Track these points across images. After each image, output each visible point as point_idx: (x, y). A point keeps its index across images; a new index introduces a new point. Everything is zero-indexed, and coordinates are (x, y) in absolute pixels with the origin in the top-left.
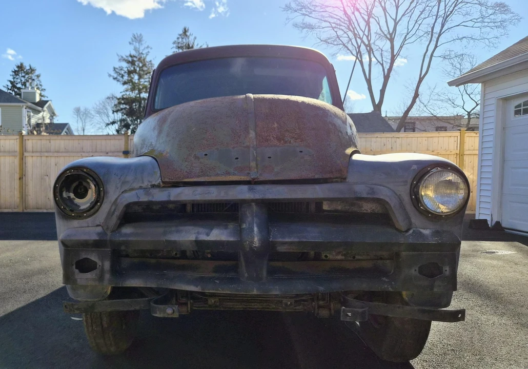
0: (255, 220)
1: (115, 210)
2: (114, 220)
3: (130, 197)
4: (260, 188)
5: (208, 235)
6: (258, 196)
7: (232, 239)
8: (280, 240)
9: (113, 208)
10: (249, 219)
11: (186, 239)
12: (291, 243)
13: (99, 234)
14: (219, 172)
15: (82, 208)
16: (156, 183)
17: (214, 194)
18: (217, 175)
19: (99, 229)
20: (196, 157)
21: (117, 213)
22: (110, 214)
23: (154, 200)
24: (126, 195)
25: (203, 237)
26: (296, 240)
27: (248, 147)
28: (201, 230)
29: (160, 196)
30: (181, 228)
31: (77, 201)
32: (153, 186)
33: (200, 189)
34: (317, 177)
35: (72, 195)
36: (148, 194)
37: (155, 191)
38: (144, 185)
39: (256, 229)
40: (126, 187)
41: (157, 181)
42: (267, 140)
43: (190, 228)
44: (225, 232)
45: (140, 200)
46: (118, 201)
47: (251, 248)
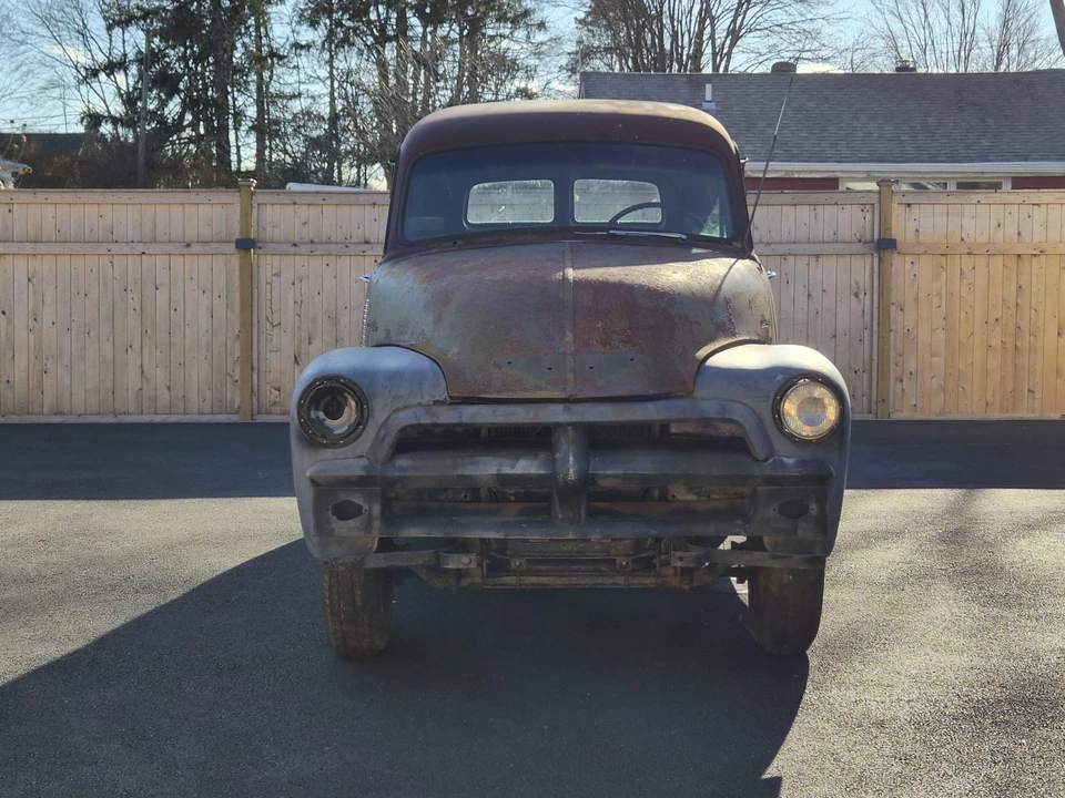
0: (571, 447)
1: (385, 435)
2: (385, 449)
3: (406, 418)
4: (578, 408)
5: (513, 467)
6: (575, 419)
7: (542, 472)
8: (601, 472)
9: (382, 432)
10: (564, 447)
11: (485, 473)
12: (615, 476)
13: (364, 468)
14: (527, 387)
15: (337, 432)
16: (441, 399)
17: (520, 415)
18: (526, 390)
19: (364, 462)
20: (497, 365)
21: (390, 440)
22: (378, 441)
23: (439, 422)
24: (401, 414)
25: (507, 470)
26: (621, 472)
27: (564, 354)
28: (503, 461)
29: (449, 416)
30: (477, 459)
31: (329, 422)
32: (437, 403)
33: (502, 409)
34: (651, 392)
35: (322, 415)
36: (429, 413)
37: (440, 410)
38: (424, 401)
39: (571, 459)
40: (398, 404)
41: (442, 395)
42: (589, 345)
43: (490, 458)
44: (535, 463)
45: (422, 422)
46: (390, 422)
47: (566, 482)
